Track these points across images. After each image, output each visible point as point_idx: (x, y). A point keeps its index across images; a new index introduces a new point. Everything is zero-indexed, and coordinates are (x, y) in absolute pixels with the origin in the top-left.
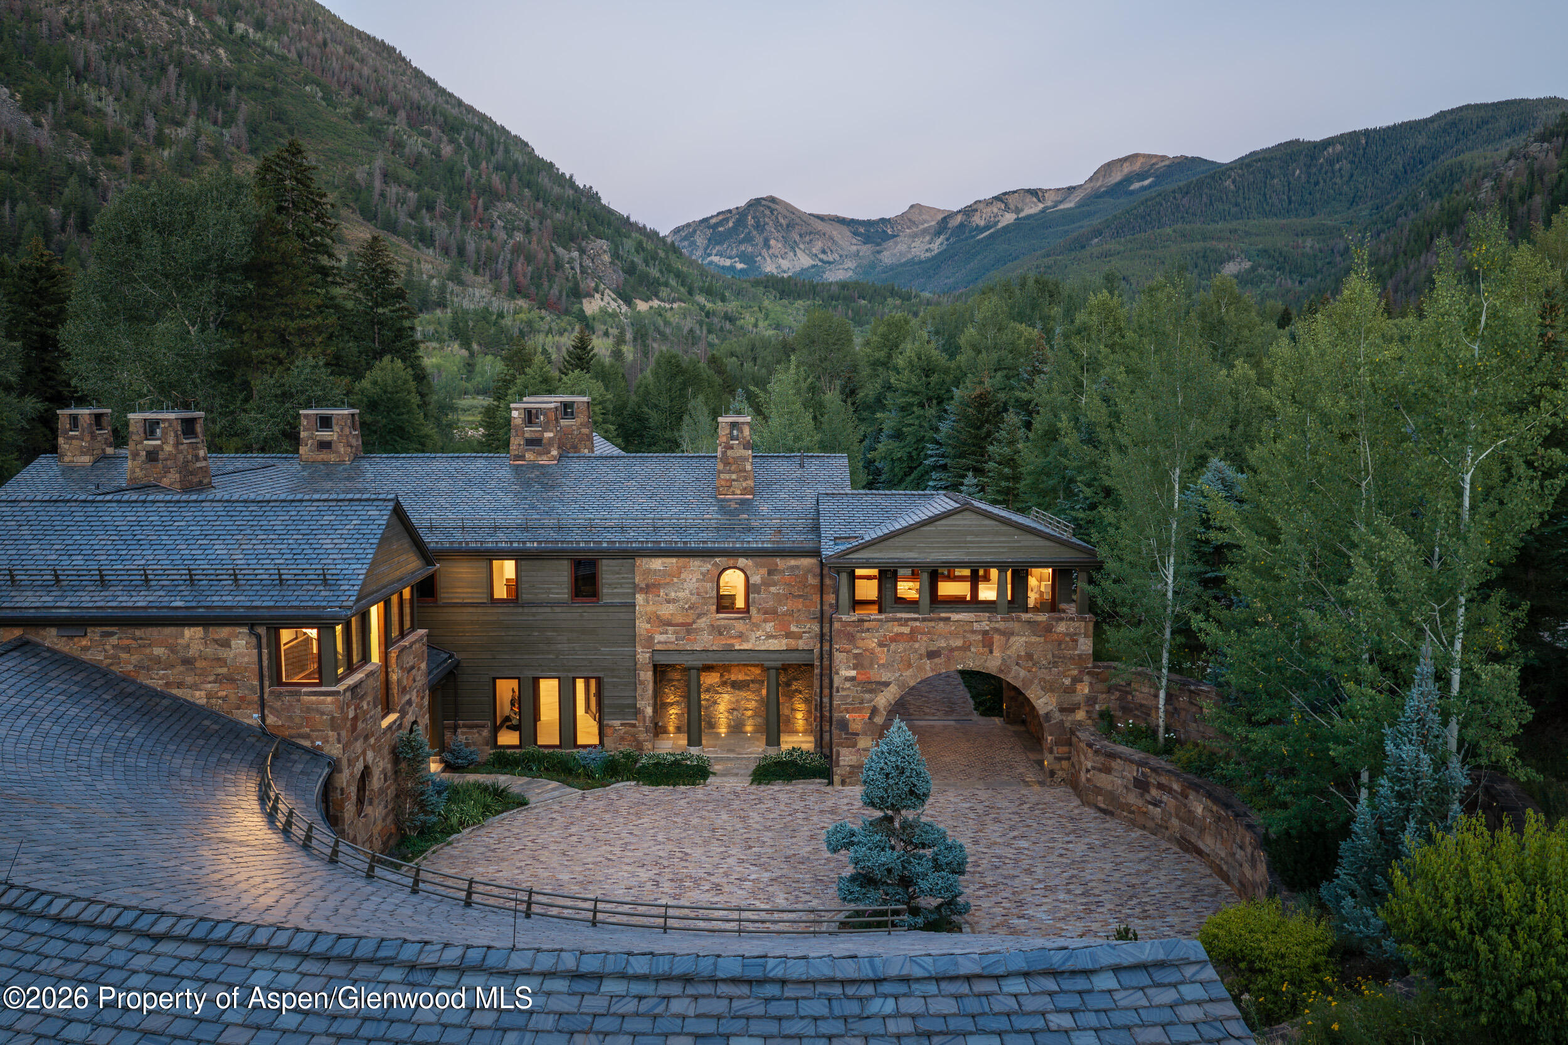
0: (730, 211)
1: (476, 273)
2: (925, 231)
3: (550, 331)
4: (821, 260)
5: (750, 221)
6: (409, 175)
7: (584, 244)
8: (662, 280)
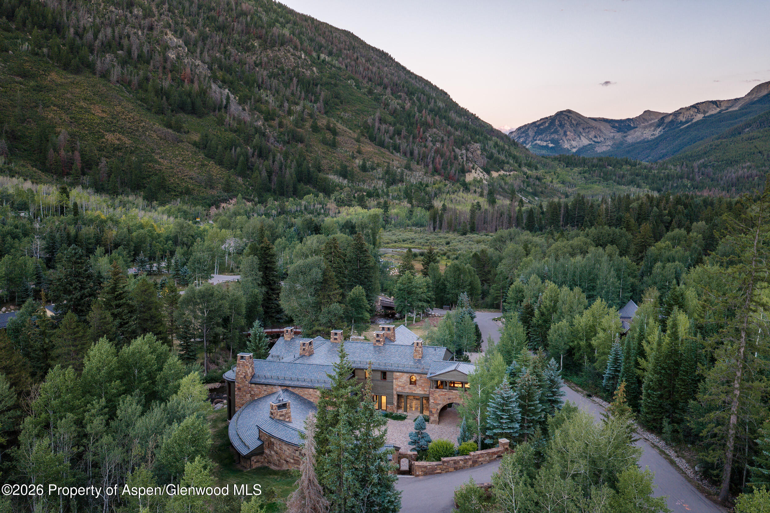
0: (547, 118)
1: (418, 164)
2: (651, 125)
3: (448, 192)
4: (594, 141)
5: (557, 123)
6: (390, 119)
7: (468, 146)
8: (506, 161)
